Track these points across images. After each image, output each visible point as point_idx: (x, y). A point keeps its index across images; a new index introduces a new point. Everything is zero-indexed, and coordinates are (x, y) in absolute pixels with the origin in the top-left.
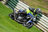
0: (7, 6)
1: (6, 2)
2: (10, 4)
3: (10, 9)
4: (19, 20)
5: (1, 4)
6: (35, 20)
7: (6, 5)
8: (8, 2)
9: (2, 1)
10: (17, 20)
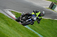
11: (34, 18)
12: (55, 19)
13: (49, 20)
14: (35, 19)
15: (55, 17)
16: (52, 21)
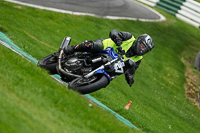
6: (119, 69)
11: (116, 65)
12: (108, 17)
13: (88, 18)
14: (119, 66)
15: (109, 8)
16: (98, 22)
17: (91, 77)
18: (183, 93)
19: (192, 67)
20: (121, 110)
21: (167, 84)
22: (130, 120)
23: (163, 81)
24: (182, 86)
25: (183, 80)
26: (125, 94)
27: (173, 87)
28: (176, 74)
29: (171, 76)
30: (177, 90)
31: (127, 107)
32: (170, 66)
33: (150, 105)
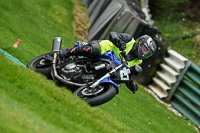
0: (173, 107)
1: (168, 91)
2: (186, 98)
3: (187, 119)
4: (68, 75)
5: (149, 98)
6: (125, 77)
7: (168, 102)
8: (177, 91)
9: (151, 87)
10: (59, 74)
14: (125, 73)
17: (97, 88)
18: (71, 30)
19: (80, 5)
20: (10, 48)
21: (56, 22)
22: (18, 58)
23: (51, 19)
24: (70, 24)
25: (72, 18)
26: (13, 32)
27: (61, 25)
28: (65, 12)
29: (60, 14)
30: (66, 28)
31: (15, 46)
32: (58, 4)
33: (39, 43)
